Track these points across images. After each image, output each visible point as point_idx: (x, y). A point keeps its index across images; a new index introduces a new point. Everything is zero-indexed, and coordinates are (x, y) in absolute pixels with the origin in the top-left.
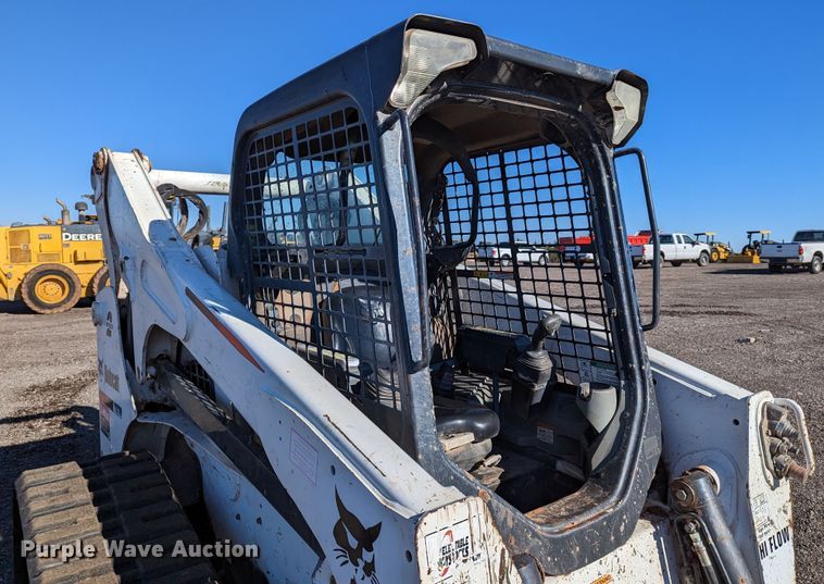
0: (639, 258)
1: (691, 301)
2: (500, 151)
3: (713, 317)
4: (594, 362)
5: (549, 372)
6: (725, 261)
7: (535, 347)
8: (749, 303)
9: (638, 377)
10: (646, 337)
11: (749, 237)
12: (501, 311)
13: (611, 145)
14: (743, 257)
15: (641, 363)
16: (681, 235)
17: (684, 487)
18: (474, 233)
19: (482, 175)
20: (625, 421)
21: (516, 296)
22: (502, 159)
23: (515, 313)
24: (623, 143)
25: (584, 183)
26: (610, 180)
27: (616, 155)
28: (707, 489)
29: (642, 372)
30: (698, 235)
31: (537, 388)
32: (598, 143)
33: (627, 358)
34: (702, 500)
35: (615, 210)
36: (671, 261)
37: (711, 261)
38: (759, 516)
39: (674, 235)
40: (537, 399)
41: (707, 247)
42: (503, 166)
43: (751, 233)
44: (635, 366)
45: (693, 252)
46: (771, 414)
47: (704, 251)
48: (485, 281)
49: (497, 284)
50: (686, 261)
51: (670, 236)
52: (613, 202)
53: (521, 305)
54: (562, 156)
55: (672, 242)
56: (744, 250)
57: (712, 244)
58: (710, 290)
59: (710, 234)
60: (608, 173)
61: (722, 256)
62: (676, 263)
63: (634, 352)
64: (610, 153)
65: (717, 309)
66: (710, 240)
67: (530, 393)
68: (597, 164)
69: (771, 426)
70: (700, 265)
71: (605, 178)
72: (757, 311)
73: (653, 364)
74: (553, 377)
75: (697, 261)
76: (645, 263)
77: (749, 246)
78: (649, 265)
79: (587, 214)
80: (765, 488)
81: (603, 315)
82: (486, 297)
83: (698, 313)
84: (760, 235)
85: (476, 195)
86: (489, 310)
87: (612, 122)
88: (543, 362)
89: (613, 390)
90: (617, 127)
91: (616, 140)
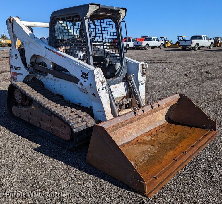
0: (140, 46)
1: (154, 59)
2: (100, 19)
3: (159, 63)
4: (117, 60)
5: (109, 62)
6: (170, 47)
7: (107, 57)
8: (171, 59)
9: (123, 61)
10: (125, 54)
11: (178, 38)
12: (100, 52)
13: (120, 20)
14: (175, 46)
15: (124, 59)
16: (155, 38)
17: (129, 76)
18: (95, 37)
19: (97, 24)
20: (121, 68)
21: (103, 49)
22: (100, 21)
23: (103, 52)
24: (122, 20)
25: (116, 27)
26: (120, 26)
27: (121, 22)
28: (132, 76)
29: (124, 60)
30: (161, 38)
31: (107, 64)
32: (118, 20)
33: (122, 58)
34: (131, 77)
35: (121, 32)
36: (151, 47)
37: (165, 47)
38: (139, 80)
39: (153, 38)
40: (107, 67)
41: (163, 42)
42: (101, 23)
43: (179, 37)
44: (123, 59)
45: (158, 44)
46: (143, 65)
47: (162, 43)
48: (97, 46)
49: (99, 47)
50: (156, 47)
51: (151, 38)
52: (120, 31)
53: (104, 50)
54: (112, 21)
55: (152, 40)
56: (176, 43)
57: (166, 41)
58: (161, 56)
59: (165, 37)
60: (120, 25)
61: (169, 45)
62: (153, 48)
63: (123, 57)
64: (120, 21)
65: (160, 61)
66: (165, 40)
67: (106, 65)
68: (118, 24)
69: (142, 67)
70: (160, 48)
71: (119, 26)
72: (172, 61)
73: (126, 59)
74: (110, 63)
75: (159, 47)
76: (142, 48)
77: (178, 42)
78: (144, 49)
79: (116, 33)
80: (141, 76)
81: (118, 51)
82: (97, 49)
83: (155, 62)
84: (182, 38)
85: (96, 28)
86: (98, 52)
87: (120, 16)
88: (108, 60)
89: (119, 63)
90: (121, 17)
91: (121, 19)
